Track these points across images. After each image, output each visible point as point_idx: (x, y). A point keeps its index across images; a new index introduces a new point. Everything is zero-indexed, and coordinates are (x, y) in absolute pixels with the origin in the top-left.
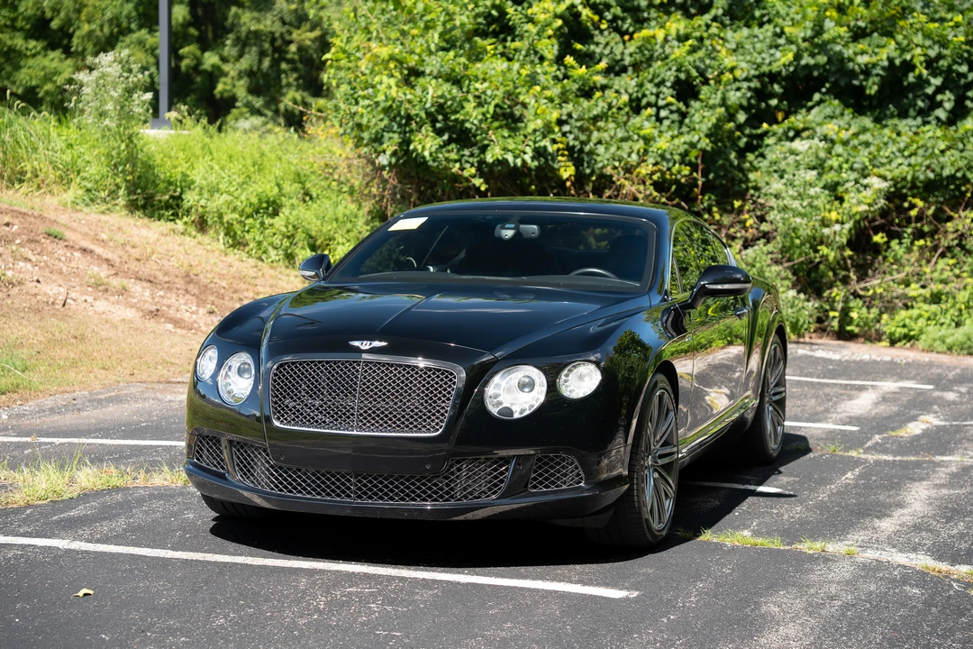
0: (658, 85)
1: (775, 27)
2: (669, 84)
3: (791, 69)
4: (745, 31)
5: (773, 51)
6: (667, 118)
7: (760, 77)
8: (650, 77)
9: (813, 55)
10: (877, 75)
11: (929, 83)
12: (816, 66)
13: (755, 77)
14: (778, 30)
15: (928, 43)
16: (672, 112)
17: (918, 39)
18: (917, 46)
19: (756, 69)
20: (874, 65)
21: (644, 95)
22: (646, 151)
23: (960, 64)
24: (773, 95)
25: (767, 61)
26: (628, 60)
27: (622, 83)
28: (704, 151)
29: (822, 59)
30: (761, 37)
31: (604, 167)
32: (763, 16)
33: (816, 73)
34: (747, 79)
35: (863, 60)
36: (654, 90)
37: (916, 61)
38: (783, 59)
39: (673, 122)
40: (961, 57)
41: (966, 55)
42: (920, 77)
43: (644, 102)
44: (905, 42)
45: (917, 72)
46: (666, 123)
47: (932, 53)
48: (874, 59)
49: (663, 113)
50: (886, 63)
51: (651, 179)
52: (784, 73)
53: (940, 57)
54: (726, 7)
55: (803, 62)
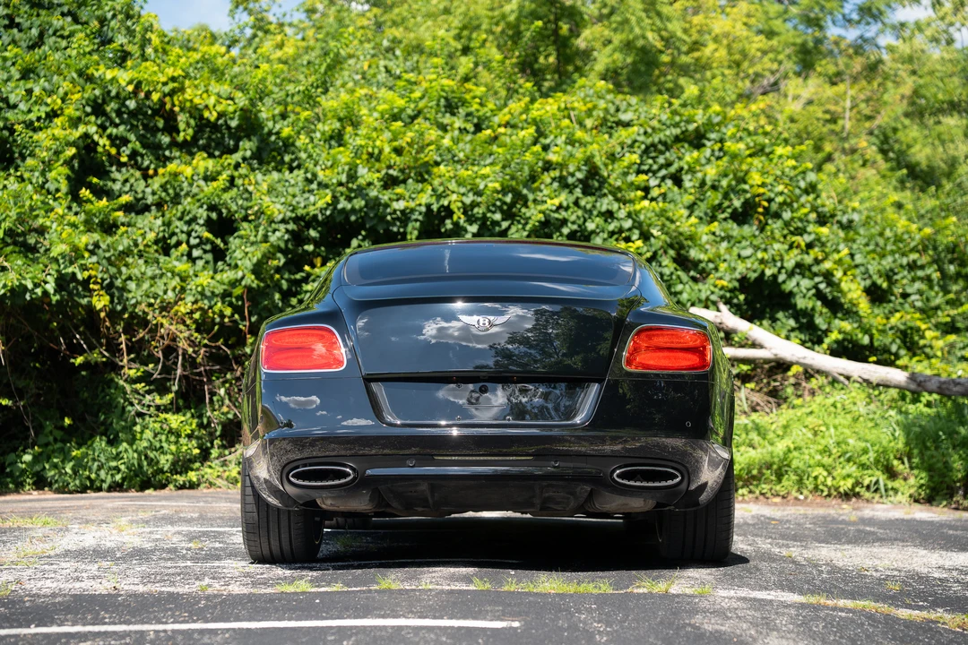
0: (189, 223)
1: (305, 173)
2: (201, 222)
3: (328, 213)
4: (275, 175)
5: (306, 195)
6: (201, 258)
7: (296, 220)
8: (179, 214)
9: (349, 199)
10: (416, 220)
11: (466, 231)
12: (353, 210)
13: (290, 218)
14: (309, 176)
15: (462, 190)
16: (205, 252)
17: (453, 186)
18: (453, 192)
19: (292, 211)
20: (413, 211)
21: (174, 234)
22: (183, 290)
23: (494, 212)
24: (309, 240)
25: (302, 205)
26: (150, 200)
27: (146, 222)
28: (249, 289)
29: (359, 203)
30: (292, 182)
31: (138, 303)
32: (293, 161)
33: (353, 218)
34: (283, 221)
35: (400, 205)
36: (185, 228)
37: (453, 207)
38: (318, 203)
39: (207, 262)
40: (494, 205)
41: (498, 203)
42: (456, 224)
43: (174, 240)
44: (441, 189)
45: (455, 217)
46: (200, 263)
47: (468, 200)
48: (412, 204)
49: (196, 253)
50: (423, 209)
51: (191, 318)
52: (320, 217)
53: (474, 205)
54: (254, 149)
55: (340, 206)
